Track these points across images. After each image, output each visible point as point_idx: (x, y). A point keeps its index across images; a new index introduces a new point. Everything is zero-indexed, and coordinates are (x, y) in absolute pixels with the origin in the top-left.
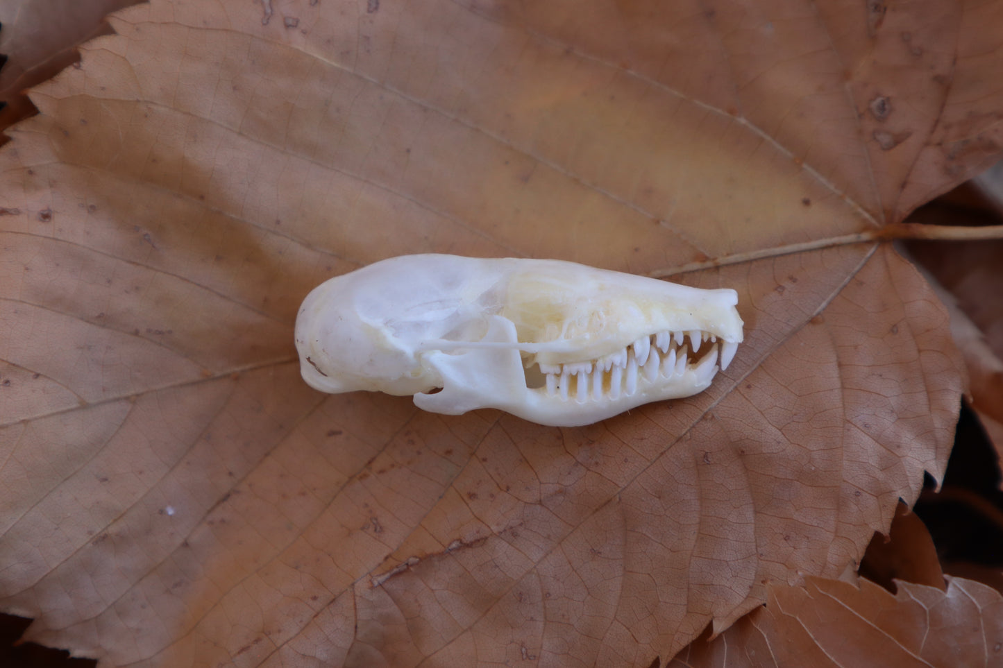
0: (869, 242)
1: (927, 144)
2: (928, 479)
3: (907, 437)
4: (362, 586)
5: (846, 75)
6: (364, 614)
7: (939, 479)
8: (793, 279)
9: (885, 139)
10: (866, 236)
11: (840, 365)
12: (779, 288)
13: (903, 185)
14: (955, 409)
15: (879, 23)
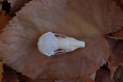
0: (102, 37)
1: (111, 27)
2: (104, 64)
3: (103, 59)
4: (45, 66)
5: (103, 18)
6: (44, 68)
7: (105, 64)
8: (94, 40)
9: (106, 26)
10: (102, 36)
11: (97, 50)
12: (92, 41)
13: (107, 31)
14: (108, 57)
15: (108, 13)
